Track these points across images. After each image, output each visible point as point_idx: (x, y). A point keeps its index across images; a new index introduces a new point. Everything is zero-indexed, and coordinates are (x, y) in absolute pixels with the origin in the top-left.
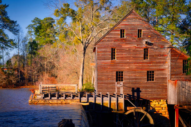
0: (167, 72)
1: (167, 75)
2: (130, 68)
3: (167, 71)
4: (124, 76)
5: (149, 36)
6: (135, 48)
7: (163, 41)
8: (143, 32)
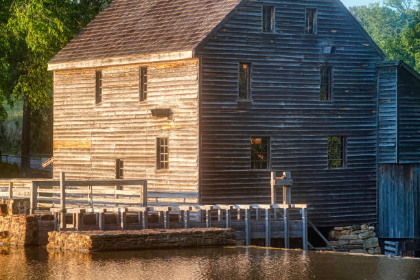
0: (375, 141)
1: (376, 150)
2: (287, 126)
3: (376, 137)
4: (273, 151)
5: (333, 31)
6: (298, 65)
7: (365, 47)
8: (319, 16)
